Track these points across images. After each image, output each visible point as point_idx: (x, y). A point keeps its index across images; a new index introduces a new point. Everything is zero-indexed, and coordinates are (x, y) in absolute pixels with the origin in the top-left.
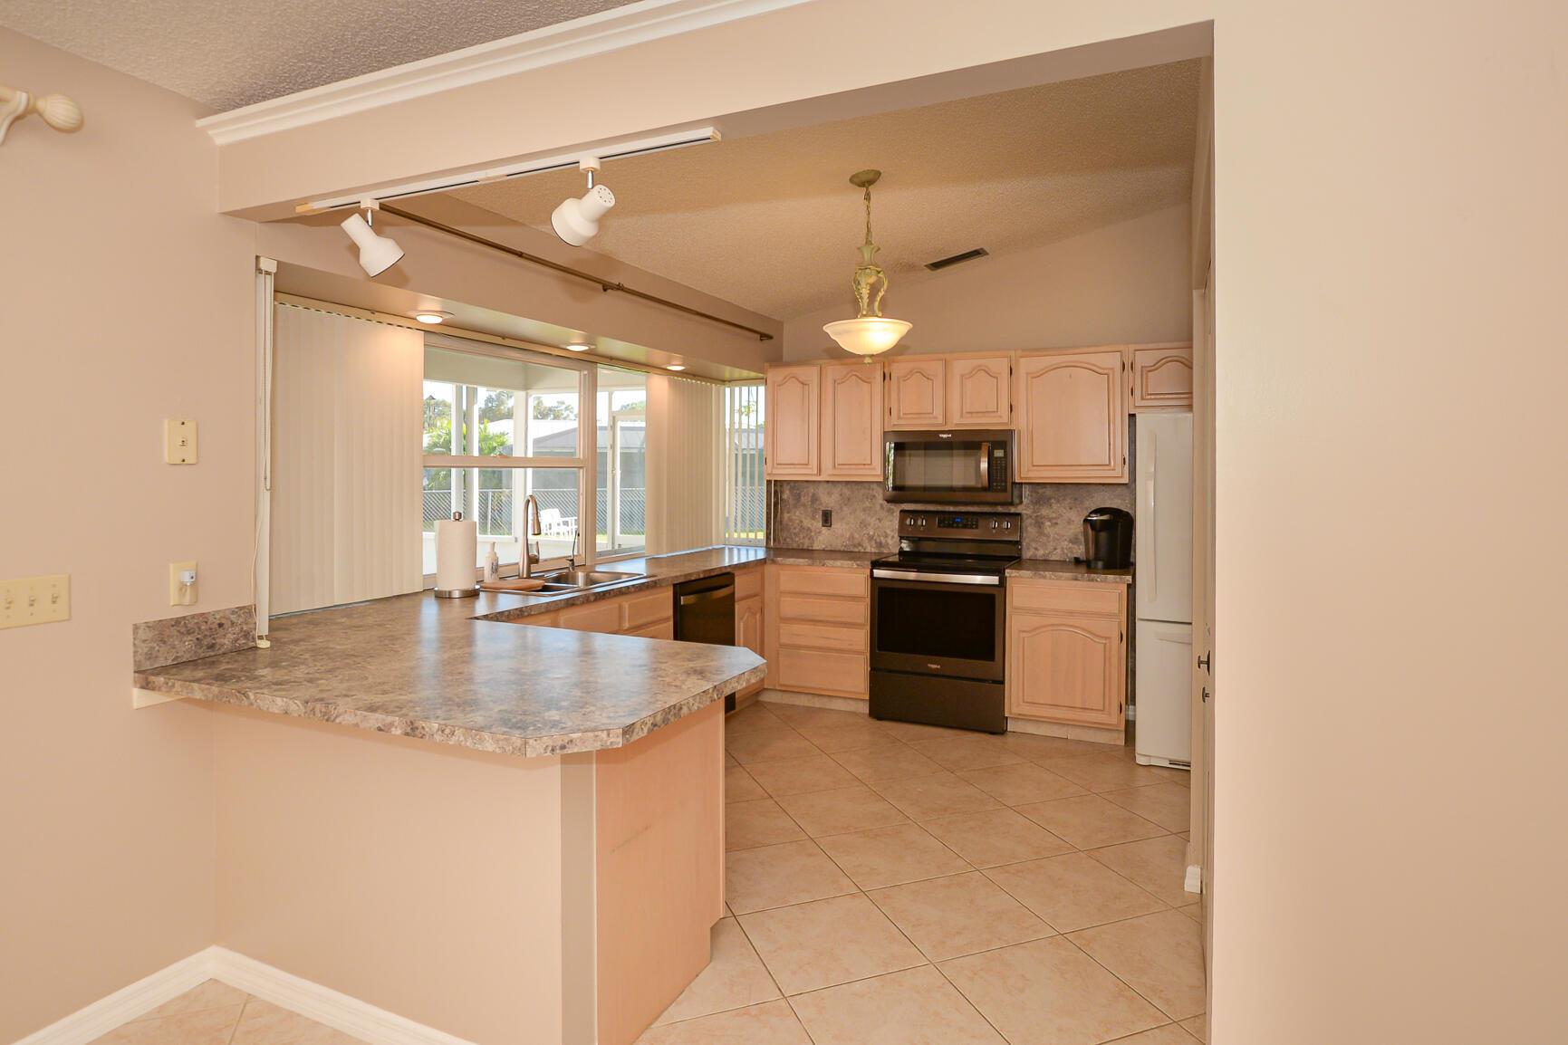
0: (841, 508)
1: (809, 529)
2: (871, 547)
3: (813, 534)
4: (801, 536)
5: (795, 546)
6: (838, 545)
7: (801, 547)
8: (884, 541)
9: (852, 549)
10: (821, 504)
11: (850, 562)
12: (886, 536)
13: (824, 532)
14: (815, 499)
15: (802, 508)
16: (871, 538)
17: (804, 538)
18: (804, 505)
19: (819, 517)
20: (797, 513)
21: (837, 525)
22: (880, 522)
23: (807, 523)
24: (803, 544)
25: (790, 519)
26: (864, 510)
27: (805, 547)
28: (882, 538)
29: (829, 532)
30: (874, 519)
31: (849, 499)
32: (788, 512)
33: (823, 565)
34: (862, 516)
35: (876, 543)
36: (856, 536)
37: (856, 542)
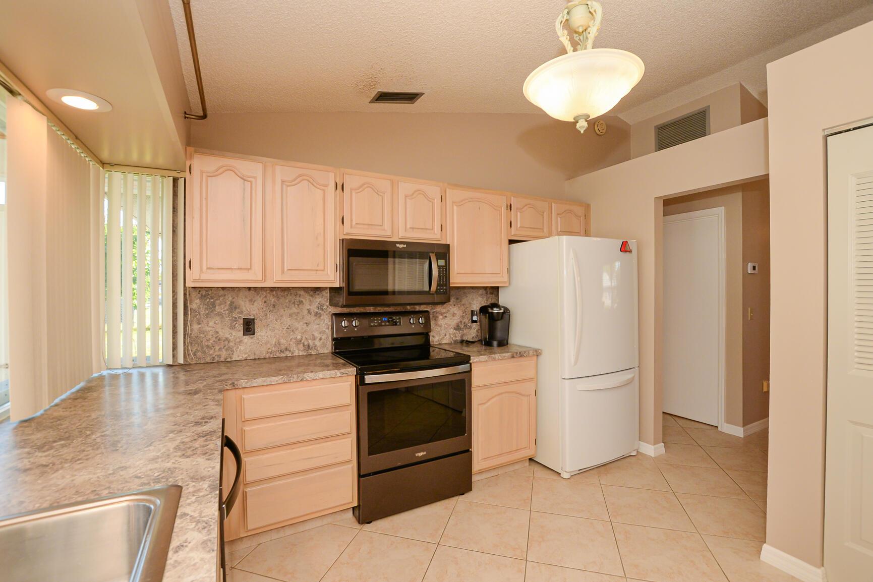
0: (266, 315)
1: (227, 339)
2: (299, 350)
3: (231, 344)
4: (217, 348)
5: (208, 360)
6: (262, 352)
7: (216, 359)
8: (311, 344)
9: (278, 355)
10: (242, 312)
11: (333, 372)
12: (314, 339)
13: (246, 341)
14: (233, 307)
15: (218, 319)
16: (299, 342)
17: (220, 349)
18: (220, 314)
19: (240, 326)
20: (211, 324)
21: (261, 332)
22: (307, 326)
23: (225, 333)
24: (219, 356)
25: (201, 331)
26: (291, 315)
27: (222, 359)
28: (310, 341)
29: (251, 341)
30: (301, 323)
31: (274, 306)
32: (199, 324)
33: (302, 380)
34: (287, 321)
35: (304, 346)
36: (283, 341)
37: (283, 347)
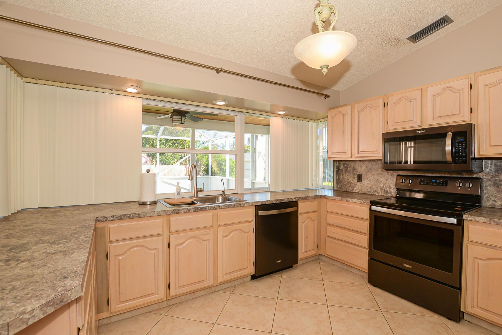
0: (367, 173)
1: (351, 183)
2: (382, 193)
3: (353, 185)
4: (348, 186)
5: (345, 190)
6: (365, 191)
7: (348, 190)
8: (388, 190)
9: (372, 193)
10: (357, 171)
11: (359, 200)
12: (390, 188)
13: (358, 184)
14: (354, 169)
15: (348, 173)
16: (382, 188)
17: (349, 187)
18: (349, 172)
19: (356, 177)
20: (346, 175)
21: (364, 181)
22: (387, 180)
23: (351, 180)
24: (349, 189)
25: (343, 178)
26: (378, 174)
27: (350, 191)
28: (388, 189)
29: (360, 185)
30: (384, 179)
31: (370, 169)
32: (343, 175)
34: (377, 177)
35: (384, 191)
36: (374, 187)
37: (374, 190)
